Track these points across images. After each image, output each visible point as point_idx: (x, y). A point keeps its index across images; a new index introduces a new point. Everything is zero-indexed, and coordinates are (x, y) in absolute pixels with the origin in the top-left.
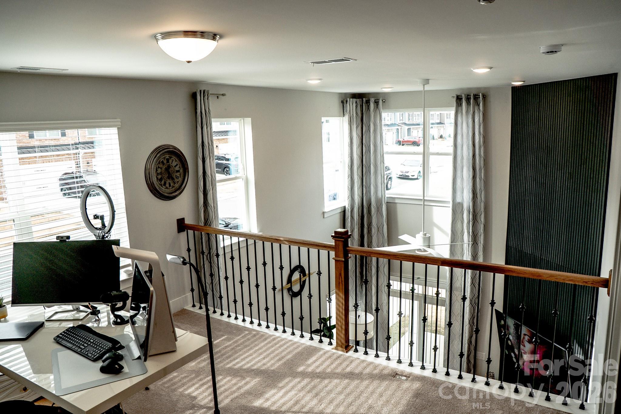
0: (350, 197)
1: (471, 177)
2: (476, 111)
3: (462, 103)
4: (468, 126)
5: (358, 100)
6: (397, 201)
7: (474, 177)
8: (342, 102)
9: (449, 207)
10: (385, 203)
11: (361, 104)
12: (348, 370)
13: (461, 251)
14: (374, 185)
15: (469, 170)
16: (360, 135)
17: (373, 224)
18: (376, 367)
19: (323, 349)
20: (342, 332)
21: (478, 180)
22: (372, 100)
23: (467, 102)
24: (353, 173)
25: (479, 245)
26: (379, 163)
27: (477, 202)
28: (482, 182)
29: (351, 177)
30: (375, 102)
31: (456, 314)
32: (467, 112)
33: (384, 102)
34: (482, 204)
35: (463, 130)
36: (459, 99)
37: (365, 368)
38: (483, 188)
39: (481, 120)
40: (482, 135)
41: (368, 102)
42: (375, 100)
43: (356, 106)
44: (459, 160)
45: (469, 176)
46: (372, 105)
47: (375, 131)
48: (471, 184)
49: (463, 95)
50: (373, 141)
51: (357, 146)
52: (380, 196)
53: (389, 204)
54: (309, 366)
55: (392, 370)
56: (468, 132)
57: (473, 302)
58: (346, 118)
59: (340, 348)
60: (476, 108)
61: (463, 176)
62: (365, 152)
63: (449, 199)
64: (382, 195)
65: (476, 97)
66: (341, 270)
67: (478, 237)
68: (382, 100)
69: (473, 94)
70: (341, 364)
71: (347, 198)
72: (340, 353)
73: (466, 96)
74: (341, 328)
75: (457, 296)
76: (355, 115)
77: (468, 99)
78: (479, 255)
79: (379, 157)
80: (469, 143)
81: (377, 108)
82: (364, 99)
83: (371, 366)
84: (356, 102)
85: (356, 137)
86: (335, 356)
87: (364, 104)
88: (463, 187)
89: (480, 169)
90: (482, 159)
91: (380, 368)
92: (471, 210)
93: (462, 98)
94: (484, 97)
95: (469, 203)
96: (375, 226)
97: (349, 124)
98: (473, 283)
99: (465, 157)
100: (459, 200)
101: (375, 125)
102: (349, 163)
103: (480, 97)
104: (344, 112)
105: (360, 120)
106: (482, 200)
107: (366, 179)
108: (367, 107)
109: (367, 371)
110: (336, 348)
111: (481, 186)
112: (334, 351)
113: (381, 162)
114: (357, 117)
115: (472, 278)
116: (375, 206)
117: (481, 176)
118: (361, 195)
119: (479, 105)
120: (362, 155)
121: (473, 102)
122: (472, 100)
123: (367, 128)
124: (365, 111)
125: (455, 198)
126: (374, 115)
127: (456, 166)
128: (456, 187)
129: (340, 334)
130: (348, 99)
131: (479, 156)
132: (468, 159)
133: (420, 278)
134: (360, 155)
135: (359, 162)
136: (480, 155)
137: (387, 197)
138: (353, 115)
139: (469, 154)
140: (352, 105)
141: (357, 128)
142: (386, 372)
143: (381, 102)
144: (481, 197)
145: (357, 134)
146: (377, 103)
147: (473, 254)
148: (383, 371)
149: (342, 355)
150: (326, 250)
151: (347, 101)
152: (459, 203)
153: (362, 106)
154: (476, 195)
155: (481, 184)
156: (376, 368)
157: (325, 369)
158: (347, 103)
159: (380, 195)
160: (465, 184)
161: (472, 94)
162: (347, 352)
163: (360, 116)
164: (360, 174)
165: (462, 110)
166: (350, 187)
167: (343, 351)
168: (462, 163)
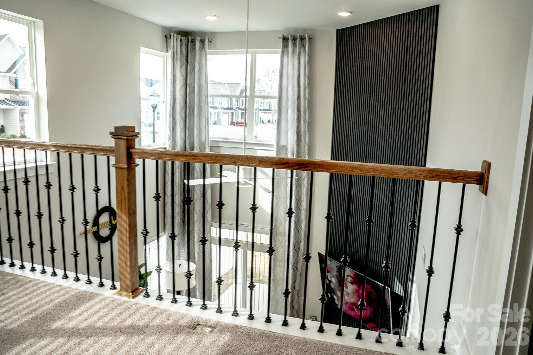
0: (171, 138)
1: (296, 118)
2: (302, 52)
3: (289, 44)
4: (293, 67)
5: (183, 38)
6: (221, 145)
7: (299, 119)
8: (166, 37)
9: (273, 150)
10: (208, 146)
11: (187, 43)
12: (129, 322)
13: (285, 195)
14: (198, 127)
15: (293, 112)
16: (185, 75)
17: (196, 168)
18: (170, 316)
19: (101, 295)
20: (126, 271)
21: (302, 122)
22: (198, 39)
23: (293, 43)
24: (175, 113)
25: (303, 188)
26: (203, 105)
27: (301, 145)
28: (307, 123)
29: (173, 117)
30: (201, 41)
31: (280, 260)
32: (293, 52)
33: (211, 41)
34: (306, 147)
35: (289, 71)
36: (285, 40)
37: (153, 318)
38: (307, 130)
39: (307, 61)
40: (308, 76)
41: (193, 41)
42: (201, 39)
43: (181, 45)
44: (284, 102)
45: (294, 118)
46: (198, 44)
47: (200, 71)
48: (295, 126)
49: (289, 36)
50: (198, 81)
51: (181, 86)
52: (204, 140)
53: (213, 148)
54: (72, 319)
55: (192, 319)
56: (294, 74)
57: (297, 247)
58: (170, 54)
59: (124, 293)
60: (302, 50)
61: (287, 118)
62: (189, 93)
63: (274, 142)
64: (206, 138)
65: (302, 39)
66: (124, 182)
67: (301, 180)
68: (208, 40)
69: (300, 35)
70: (120, 314)
71: (167, 139)
72: (124, 299)
73: (293, 37)
74: (126, 264)
75: (281, 241)
76: (179, 52)
77: (294, 40)
78: (303, 198)
79: (203, 98)
80: (294, 84)
81: (203, 48)
82: (190, 37)
83: (164, 316)
84: (181, 40)
85: (180, 76)
86: (114, 304)
87: (189, 43)
88: (287, 129)
89: (305, 111)
90: (307, 101)
91: (176, 317)
92: (295, 153)
93: (288, 39)
94: (310, 38)
95: (294, 146)
96: (198, 171)
97: (172, 60)
98: (296, 227)
99: (290, 99)
100: (283, 143)
101: (200, 64)
102: (171, 101)
103: (306, 39)
104: (167, 48)
105: (185, 59)
106: (306, 142)
107: (189, 120)
108: (193, 46)
109: (157, 322)
110: (119, 294)
111: (305, 128)
112: (117, 297)
113: (205, 104)
114: (182, 56)
115: (295, 222)
116: (198, 149)
117: (306, 118)
118: (184, 138)
119: (304, 47)
120: (186, 96)
121: (299, 43)
122: (298, 41)
123: (192, 68)
124: (190, 50)
125: (280, 140)
126: (200, 54)
127: (281, 107)
128: (280, 129)
129: (125, 273)
130: (172, 34)
131: (303, 98)
132: (293, 101)
133: (243, 224)
134: (183, 96)
135: (183, 103)
136: (305, 98)
137: (211, 141)
138: (177, 51)
139: (294, 96)
140: (175, 42)
141: (181, 67)
142: (183, 322)
143: (207, 41)
144: (305, 139)
145: (181, 73)
146: (202, 42)
147: (296, 197)
148: (180, 321)
149: (126, 301)
150: (104, 155)
151: (170, 36)
152: (283, 146)
153: (187, 45)
154: (300, 138)
155: (305, 126)
156: (171, 318)
157: (95, 322)
158: (170, 38)
159: (203, 138)
160: (290, 126)
161: (298, 35)
162: (134, 298)
163: (185, 55)
164: (183, 116)
165: (288, 51)
166: (171, 127)
167: (128, 296)
168: (287, 104)
